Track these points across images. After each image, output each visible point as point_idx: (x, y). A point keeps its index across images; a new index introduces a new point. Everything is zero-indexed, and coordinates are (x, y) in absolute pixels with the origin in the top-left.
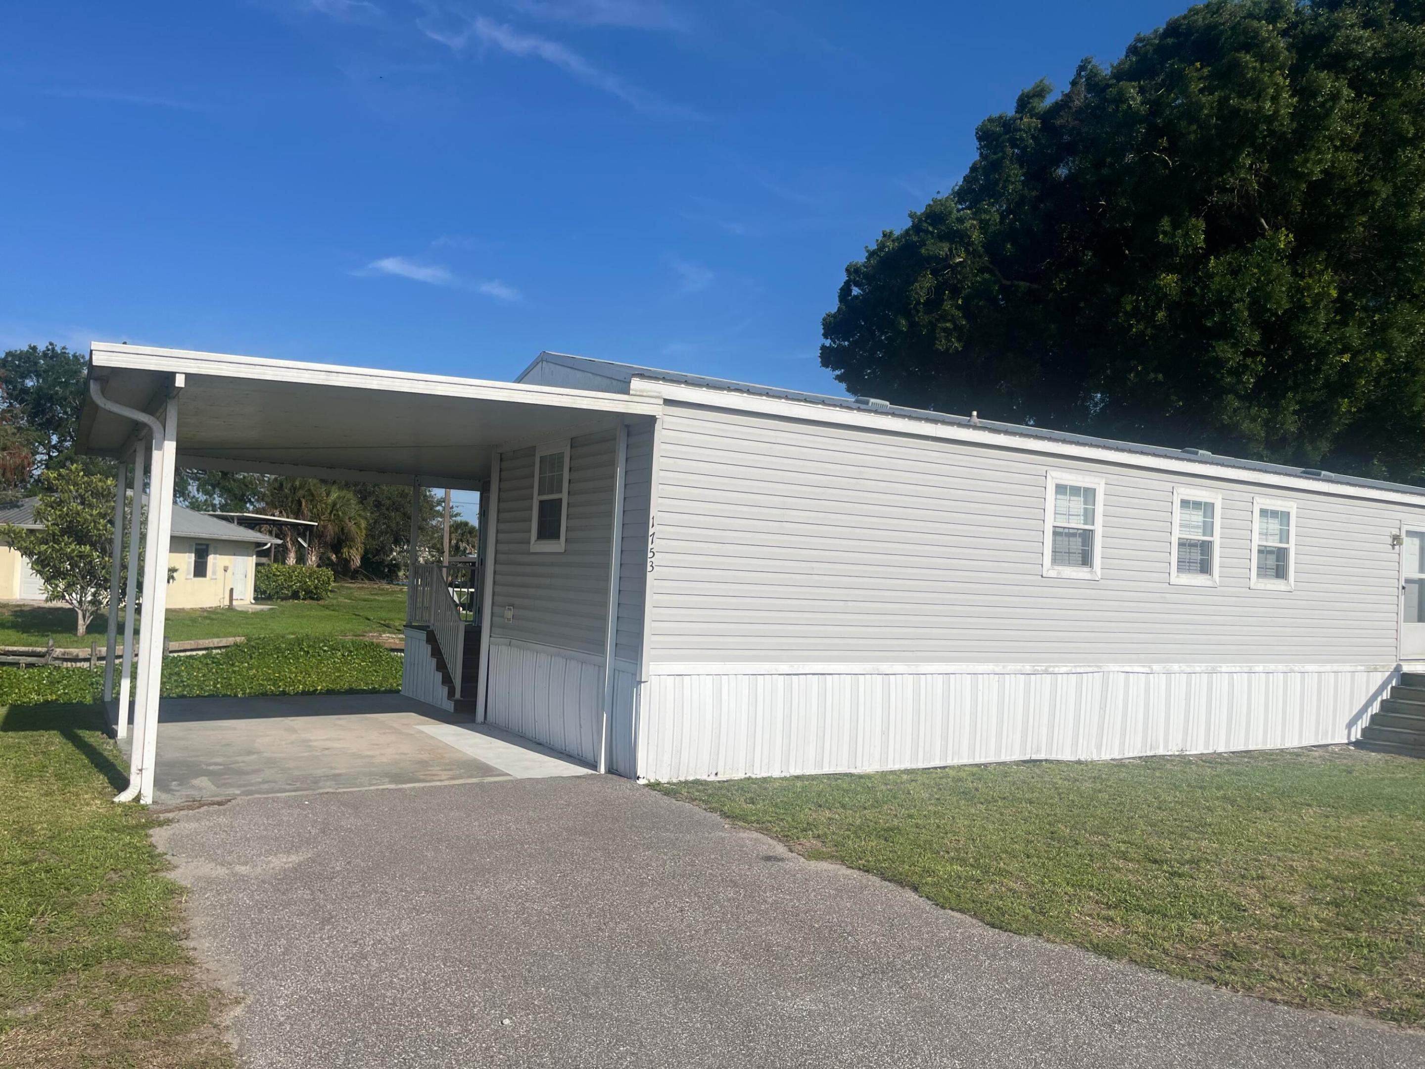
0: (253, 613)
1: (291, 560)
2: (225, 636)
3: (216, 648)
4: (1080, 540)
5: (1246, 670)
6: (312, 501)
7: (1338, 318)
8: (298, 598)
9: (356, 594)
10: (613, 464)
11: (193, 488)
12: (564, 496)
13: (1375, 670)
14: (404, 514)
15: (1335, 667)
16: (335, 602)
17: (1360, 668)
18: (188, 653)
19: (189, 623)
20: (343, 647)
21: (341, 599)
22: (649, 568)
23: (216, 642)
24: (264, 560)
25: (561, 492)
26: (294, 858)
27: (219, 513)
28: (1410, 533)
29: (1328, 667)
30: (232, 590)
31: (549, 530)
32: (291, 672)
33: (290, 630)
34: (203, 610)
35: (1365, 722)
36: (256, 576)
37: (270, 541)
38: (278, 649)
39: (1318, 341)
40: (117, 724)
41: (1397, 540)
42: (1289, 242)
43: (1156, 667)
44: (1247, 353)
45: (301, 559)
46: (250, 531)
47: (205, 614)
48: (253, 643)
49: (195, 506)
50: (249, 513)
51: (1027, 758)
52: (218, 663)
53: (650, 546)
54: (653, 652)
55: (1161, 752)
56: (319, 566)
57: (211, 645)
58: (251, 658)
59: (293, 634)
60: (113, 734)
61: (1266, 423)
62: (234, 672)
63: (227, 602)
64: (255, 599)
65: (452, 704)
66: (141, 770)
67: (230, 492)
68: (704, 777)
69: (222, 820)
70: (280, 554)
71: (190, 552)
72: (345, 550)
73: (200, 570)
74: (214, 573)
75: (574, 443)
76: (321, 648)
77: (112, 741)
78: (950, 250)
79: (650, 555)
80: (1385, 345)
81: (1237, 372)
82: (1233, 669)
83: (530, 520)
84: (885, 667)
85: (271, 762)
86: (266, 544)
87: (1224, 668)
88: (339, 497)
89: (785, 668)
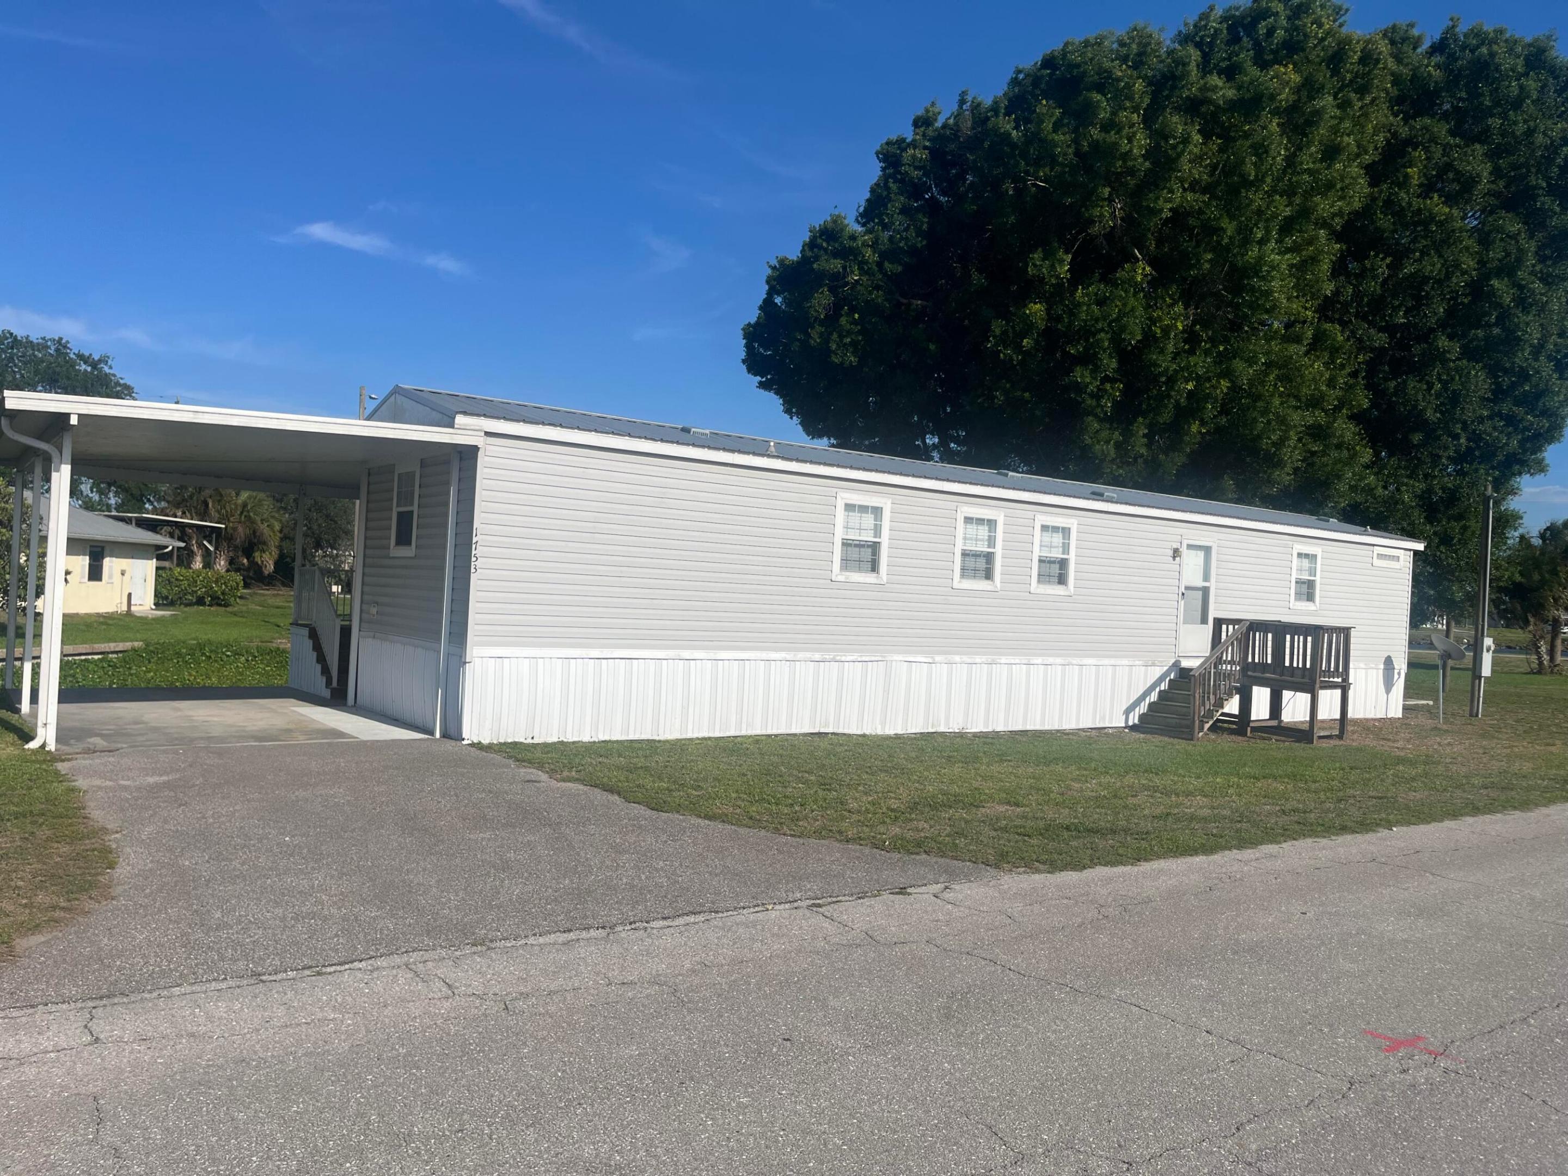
0: (153, 619)
1: (198, 564)
2: (123, 640)
3: (113, 652)
4: (870, 550)
5: (1026, 662)
6: (219, 501)
7: (1187, 347)
8: (203, 604)
9: (271, 601)
10: (448, 484)
11: (85, 488)
12: (415, 508)
13: (1153, 665)
14: (328, 516)
15: (1113, 661)
16: (244, 608)
17: (1137, 663)
18: (83, 657)
19: (84, 628)
20: (247, 652)
21: (253, 607)
22: (473, 570)
23: (112, 646)
24: (166, 564)
25: (412, 504)
26: (165, 778)
27: (114, 513)
28: (1190, 547)
29: (1106, 661)
30: (130, 595)
31: (404, 538)
32: (190, 675)
33: (193, 636)
34: (98, 615)
35: (1143, 708)
36: (156, 580)
37: (172, 544)
38: (178, 654)
39: (1167, 369)
40: (20, 703)
41: (1176, 553)
42: (1146, 276)
43: (938, 658)
44: (1106, 379)
45: (207, 565)
46: (150, 533)
47: (102, 620)
48: (151, 648)
49: (89, 506)
50: (148, 513)
51: (816, 731)
52: (115, 667)
53: (473, 552)
54: (476, 639)
55: (942, 729)
56: (228, 571)
57: (107, 650)
58: (150, 662)
59: (194, 639)
60: (18, 711)
61: (1118, 446)
62: (131, 675)
63: (125, 608)
64: (155, 604)
65: (329, 691)
66: (45, 724)
67: (127, 491)
68: (522, 740)
69: (112, 759)
70: (184, 557)
71: (84, 555)
72: (257, 554)
73: (95, 574)
74: (111, 577)
75: (423, 464)
76: (223, 653)
77: (17, 716)
78: (844, 268)
79: (473, 559)
80: (1228, 374)
81: (1097, 396)
82: (1013, 662)
83: (390, 529)
84: (686, 654)
85: (155, 729)
86: (167, 547)
87: (1004, 660)
88: (250, 497)
89: (595, 653)
